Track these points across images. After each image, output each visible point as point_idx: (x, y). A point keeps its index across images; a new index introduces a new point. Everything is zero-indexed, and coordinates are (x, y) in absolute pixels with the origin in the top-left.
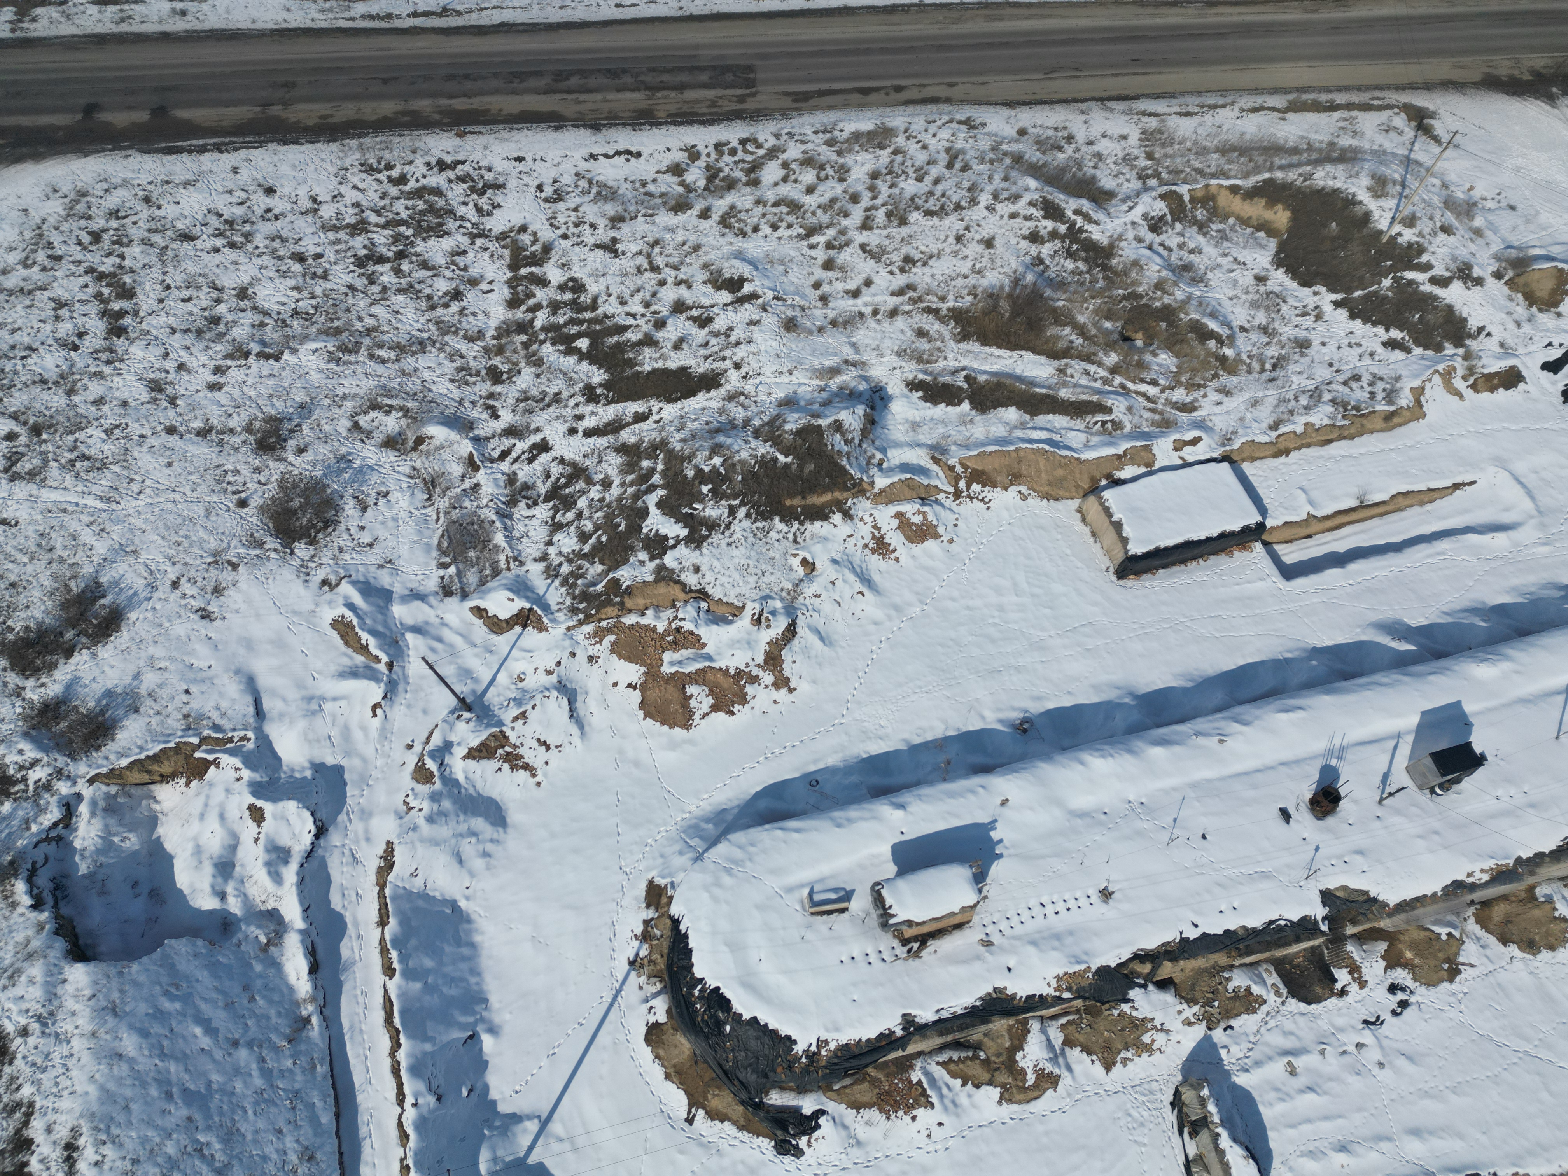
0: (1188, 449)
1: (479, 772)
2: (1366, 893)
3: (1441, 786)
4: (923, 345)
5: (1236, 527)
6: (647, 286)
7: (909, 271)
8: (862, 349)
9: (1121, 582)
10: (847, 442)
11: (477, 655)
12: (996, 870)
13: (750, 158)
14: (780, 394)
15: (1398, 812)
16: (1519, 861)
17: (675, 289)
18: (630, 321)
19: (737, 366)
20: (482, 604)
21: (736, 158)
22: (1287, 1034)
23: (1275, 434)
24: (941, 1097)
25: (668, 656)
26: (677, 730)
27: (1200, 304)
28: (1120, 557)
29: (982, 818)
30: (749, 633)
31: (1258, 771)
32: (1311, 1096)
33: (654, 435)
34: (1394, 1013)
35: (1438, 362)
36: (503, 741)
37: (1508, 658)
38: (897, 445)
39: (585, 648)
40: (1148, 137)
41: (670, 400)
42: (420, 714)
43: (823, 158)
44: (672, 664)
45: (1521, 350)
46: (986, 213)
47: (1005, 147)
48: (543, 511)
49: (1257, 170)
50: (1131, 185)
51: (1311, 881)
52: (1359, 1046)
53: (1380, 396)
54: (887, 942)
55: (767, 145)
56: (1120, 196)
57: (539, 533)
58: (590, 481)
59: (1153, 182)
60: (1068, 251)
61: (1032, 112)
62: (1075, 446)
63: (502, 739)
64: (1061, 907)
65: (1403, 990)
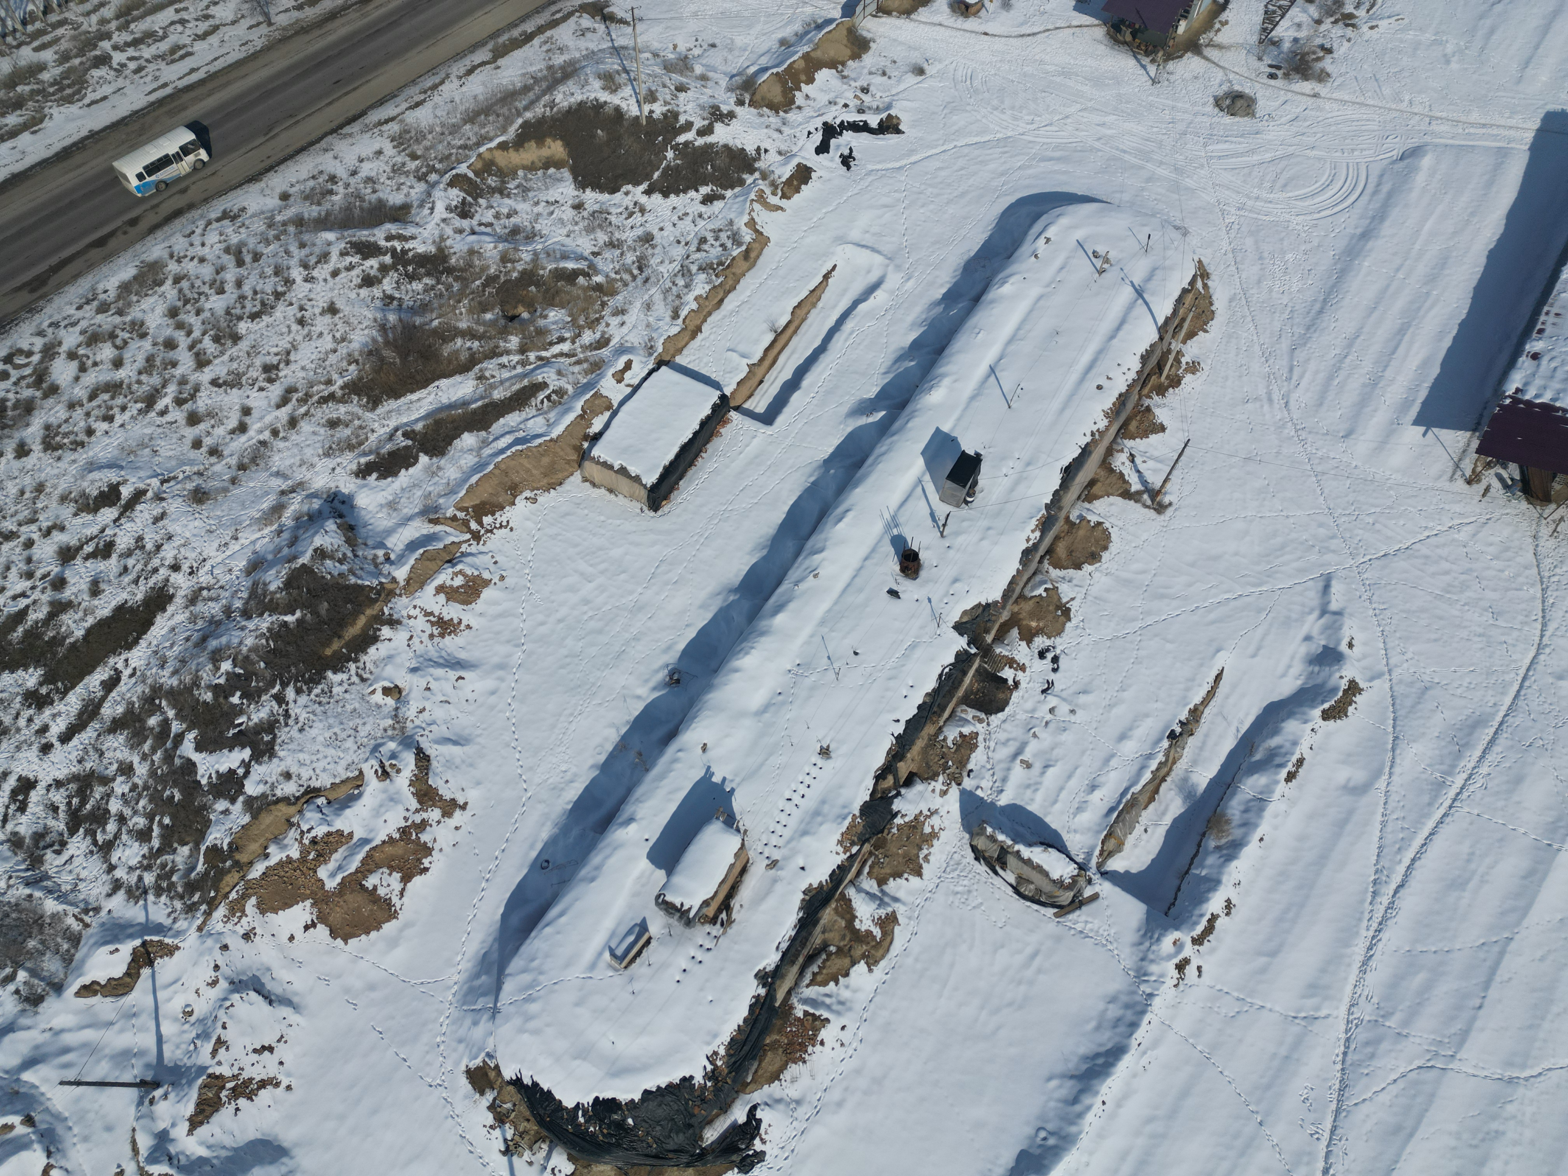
0: (627, 375)
1: (217, 1131)
2: (979, 605)
3: (969, 494)
4: (344, 433)
5: (707, 411)
6: (14, 558)
7: (278, 378)
8: (289, 472)
9: (660, 513)
10: (340, 562)
11: (122, 1031)
12: (738, 804)
13: (28, 371)
14: (241, 563)
15: (957, 534)
16: (1047, 506)
17: (48, 541)
18: (23, 603)
19: (176, 568)
20: (86, 980)
21: (13, 379)
22: (1005, 743)
23: (680, 321)
24: (828, 1007)
25: (323, 873)
26: (387, 927)
27: (548, 255)
28: (644, 494)
29: (698, 774)
30: (385, 791)
31: (855, 577)
32: (1051, 771)
33: (139, 689)
34: (1055, 670)
35: (748, 193)
36: (219, 1083)
37: (944, 376)
38: (389, 532)
39: (232, 933)
40: (400, 141)
41: (129, 647)
42: (106, 1135)
43: (107, 327)
44: (333, 875)
45: (795, 149)
46: (308, 286)
47: (278, 218)
48: (78, 845)
49: (509, 121)
50: (417, 190)
51: (943, 626)
52: (1052, 711)
53: (729, 244)
54: (701, 934)
55: (37, 348)
56: (415, 204)
57: (93, 868)
58: (105, 781)
59: (433, 177)
60: (407, 275)
61: (279, 174)
62: (540, 431)
63: (217, 1081)
64: (802, 789)
65: (1048, 650)
